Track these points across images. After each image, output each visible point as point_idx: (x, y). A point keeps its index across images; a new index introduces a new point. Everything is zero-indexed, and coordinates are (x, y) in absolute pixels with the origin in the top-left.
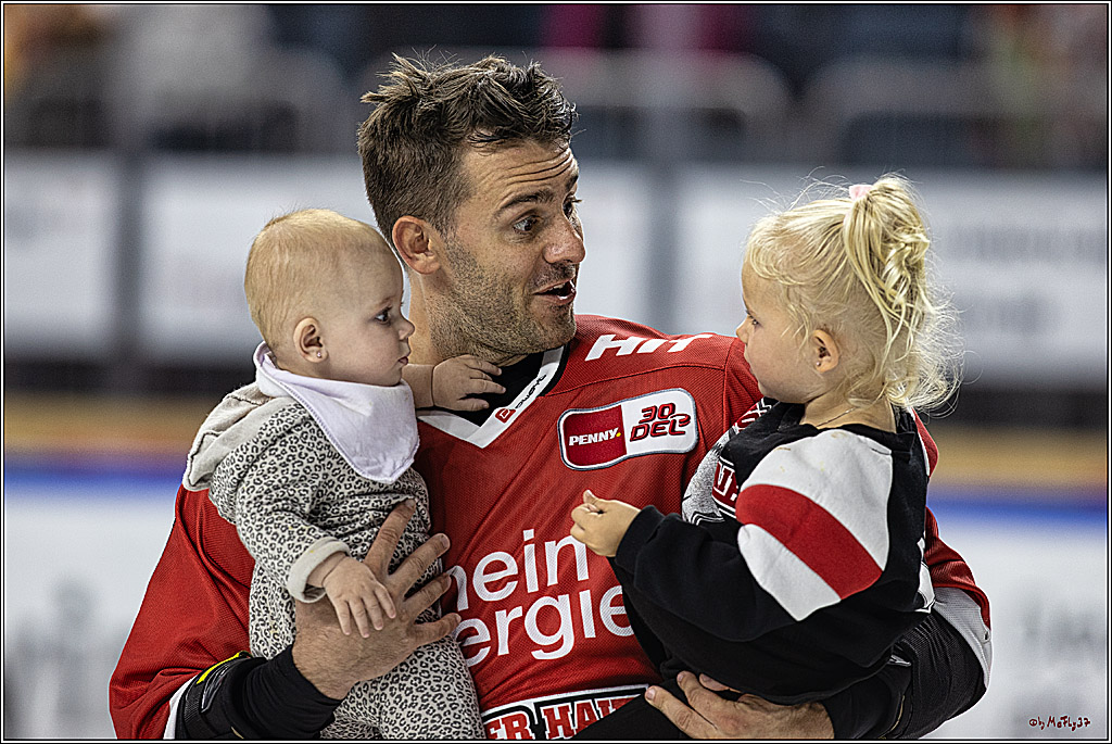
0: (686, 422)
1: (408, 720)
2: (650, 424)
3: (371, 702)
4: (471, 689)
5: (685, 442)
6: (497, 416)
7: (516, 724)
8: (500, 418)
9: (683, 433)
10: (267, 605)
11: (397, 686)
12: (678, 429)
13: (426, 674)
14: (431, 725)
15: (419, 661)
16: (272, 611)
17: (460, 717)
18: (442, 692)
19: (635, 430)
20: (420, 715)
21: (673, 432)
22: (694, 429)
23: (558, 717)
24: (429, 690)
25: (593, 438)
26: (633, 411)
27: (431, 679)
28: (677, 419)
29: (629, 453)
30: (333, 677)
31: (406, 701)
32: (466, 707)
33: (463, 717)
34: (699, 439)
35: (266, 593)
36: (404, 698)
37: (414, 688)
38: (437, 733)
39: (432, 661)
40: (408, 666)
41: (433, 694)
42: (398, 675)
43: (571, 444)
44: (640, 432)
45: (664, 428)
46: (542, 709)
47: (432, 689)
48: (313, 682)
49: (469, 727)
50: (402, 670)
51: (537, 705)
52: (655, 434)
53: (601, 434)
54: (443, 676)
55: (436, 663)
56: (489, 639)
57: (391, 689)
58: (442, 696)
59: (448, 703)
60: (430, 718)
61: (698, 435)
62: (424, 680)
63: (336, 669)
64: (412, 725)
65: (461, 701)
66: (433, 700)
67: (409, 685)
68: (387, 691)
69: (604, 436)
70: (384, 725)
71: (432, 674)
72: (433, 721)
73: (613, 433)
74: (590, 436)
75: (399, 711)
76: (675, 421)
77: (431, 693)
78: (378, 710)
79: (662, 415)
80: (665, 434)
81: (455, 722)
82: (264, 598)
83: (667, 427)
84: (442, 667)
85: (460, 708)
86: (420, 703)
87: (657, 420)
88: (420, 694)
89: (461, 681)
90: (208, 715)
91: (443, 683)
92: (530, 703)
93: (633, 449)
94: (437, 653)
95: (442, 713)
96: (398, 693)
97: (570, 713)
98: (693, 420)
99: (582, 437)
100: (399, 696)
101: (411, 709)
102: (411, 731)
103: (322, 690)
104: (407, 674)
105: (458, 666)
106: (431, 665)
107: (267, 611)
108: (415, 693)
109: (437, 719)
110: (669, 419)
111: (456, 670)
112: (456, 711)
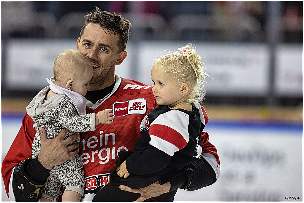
0: (144, 107)
1: (65, 178)
2: (135, 106)
3: (58, 172)
4: (82, 171)
5: (143, 111)
6: (98, 102)
7: (93, 181)
8: (99, 102)
9: (142, 109)
10: (36, 146)
11: (63, 168)
12: (141, 108)
13: (71, 166)
14: (70, 179)
15: (69, 163)
16: (36, 147)
17: (78, 177)
18: (74, 171)
19: (131, 108)
20: (68, 176)
21: (140, 109)
22: (146, 109)
23: (104, 179)
24: (71, 170)
25: (121, 109)
26: (131, 103)
27: (72, 168)
28: (142, 106)
29: (129, 113)
30: (47, 164)
31: (65, 173)
32: (80, 175)
33: (79, 177)
34: (146, 111)
35: (36, 142)
36: (64, 172)
37: (67, 169)
38: (72, 181)
39: (73, 163)
40: (66, 164)
41: (72, 171)
42: (64, 166)
43: (115, 110)
44: (132, 108)
45: (138, 108)
46: (100, 177)
47: (72, 170)
48: (42, 164)
49: (80, 180)
50: (65, 165)
51: (99, 176)
52: (135, 109)
53: (123, 108)
54: (75, 167)
55: (74, 163)
56: (89, 158)
57: (62, 169)
58: (74, 172)
59: (75, 174)
60: (70, 177)
61: (146, 110)
62: (70, 168)
63: (48, 162)
64: (66, 179)
65: (79, 174)
66: (71, 173)
67: (66, 169)
68: (61, 169)
69: (123, 109)
70: (60, 178)
71: (72, 166)
72: (71, 178)
73: (126, 108)
74: (120, 109)
75: (63, 175)
76: (141, 106)
77: (71, 171)
78: (59, 174)
79: (138, 105)
80: (138, 109)
81: (76, 179)
82: (35, 144)
83: (139, 107)
84: (75, 165)
85: (78, 175)
86: (68, 173)
87: (136, 106)
88: (68, 171)
89: (80, 169)
90: (19, 173)
91: (74, 169)
92: (97, 176)
93: (130, 112)
94: (74, 161)
95: (73, 176)
96: (63, 170)
97: (107, 178)
98: (145, 106)
99: (118, 109)
100: (63, 171)
101: (66, 175)
102: (65, 180)
103: (45, 167)
104: (66, 166)
105: (79, 165)
106: (72, 164)
107: (35, 147)
108: (67, 171)
109: (72, 178)
110: (140, 106)
111: (79, 166)
112: (77, 176)
